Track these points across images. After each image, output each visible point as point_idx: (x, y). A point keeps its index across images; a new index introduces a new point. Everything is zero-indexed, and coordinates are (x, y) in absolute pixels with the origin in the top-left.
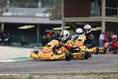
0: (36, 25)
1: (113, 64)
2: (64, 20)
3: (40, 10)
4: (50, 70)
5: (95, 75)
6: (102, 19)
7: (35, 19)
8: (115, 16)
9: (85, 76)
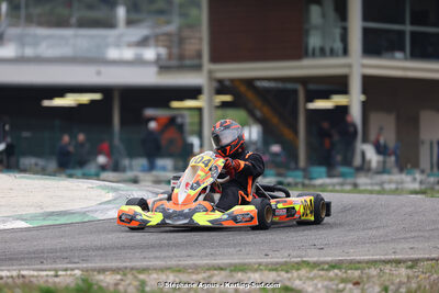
0: (107, 91)
1: (381, 232)
2: (210, 72)
3: (120, 36)
4: (158, 254)
5: (315, 272)
6: (350, 66)
7: (104, 69)
8: (399, 55)
9: (279, 276)
